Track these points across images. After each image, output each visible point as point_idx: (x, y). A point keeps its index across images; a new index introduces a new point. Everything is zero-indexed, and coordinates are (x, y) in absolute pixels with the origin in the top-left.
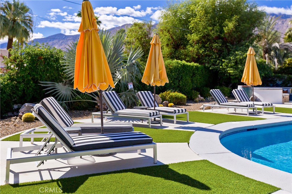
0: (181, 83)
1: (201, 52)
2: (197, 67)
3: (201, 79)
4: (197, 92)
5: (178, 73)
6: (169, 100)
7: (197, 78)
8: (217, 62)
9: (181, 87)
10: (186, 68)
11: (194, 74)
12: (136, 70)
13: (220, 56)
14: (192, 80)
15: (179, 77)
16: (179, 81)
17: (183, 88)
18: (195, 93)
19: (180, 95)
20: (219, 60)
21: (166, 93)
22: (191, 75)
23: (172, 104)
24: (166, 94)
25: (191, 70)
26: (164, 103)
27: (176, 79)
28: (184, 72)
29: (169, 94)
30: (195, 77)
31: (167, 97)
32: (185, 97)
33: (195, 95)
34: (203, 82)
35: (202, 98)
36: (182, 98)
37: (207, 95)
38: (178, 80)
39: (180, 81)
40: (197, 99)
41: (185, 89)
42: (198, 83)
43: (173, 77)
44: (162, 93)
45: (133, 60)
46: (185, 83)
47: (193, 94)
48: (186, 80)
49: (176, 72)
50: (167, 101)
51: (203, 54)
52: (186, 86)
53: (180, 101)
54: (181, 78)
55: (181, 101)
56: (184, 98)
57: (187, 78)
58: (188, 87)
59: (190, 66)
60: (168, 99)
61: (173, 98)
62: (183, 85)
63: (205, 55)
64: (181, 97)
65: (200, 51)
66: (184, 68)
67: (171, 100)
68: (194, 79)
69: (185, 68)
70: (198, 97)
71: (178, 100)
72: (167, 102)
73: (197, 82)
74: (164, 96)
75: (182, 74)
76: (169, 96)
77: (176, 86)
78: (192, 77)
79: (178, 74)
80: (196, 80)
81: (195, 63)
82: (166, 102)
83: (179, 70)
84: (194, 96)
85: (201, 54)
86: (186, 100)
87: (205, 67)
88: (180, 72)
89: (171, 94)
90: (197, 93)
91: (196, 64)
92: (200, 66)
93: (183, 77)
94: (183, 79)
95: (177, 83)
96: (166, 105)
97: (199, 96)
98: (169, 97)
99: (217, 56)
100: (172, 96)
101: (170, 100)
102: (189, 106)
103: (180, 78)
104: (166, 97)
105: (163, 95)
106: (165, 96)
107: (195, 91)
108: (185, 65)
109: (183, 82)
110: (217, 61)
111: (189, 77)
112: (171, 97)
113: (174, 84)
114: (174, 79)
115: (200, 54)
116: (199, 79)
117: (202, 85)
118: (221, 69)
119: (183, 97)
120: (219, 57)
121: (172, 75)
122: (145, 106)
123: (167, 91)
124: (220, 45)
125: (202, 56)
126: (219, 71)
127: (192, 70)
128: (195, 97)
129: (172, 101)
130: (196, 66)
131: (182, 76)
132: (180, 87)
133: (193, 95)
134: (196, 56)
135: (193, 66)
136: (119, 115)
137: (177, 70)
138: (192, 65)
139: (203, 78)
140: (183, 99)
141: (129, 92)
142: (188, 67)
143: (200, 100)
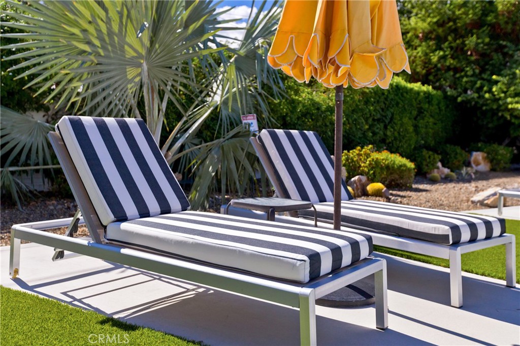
0: (391, 131)
1: (435, 59)
2: (428, 95)
3: (435, 124)
4: (436, 156)
5: (383, 106)
6: (368, 173)
7: (428, 122)
8: (476, 83)
9: (390, 143)
10: (402, 94)
11: (420, 111)
12: (265, 71)
13: (483, 70)
14: (416, 127)
15: (385, 117)
16: (386, 127)
17: (394, 144)
18: (429, 157)
19: (399, 160)
20: (483, 79)
21: (360, 151)
22: (415, 113)
23: (379, 185)
24: (359, 155)
25: (414, 100)
26: (355, 181)
27: (379, 120)
28: (397, 104)
29: (368, 156)
30: (423, 119)
31: (362, 165)
32: (411, 165)
33: (429, 162)
34: (440, 133)
35: (446, 171)
36: (402, 168)
37: (454, 164)
38: (382, 125)
39: (389, 127)
40: (436, 174)
41: (398, 147)
42: (430, 135)
43: (370, 115)
44: (349, 152)
45: (257, 37)
46: (399, 133)
47: (425, 160)
48: (402, 125)
49: (378, 102)
50: (362, 175)
51: (439, 65)
52: (400, 141)
53: (397, 176)
54: (392, 119)
55: (402, 178)
56: (409, 170)
57: (405, 120)
58: (406, 142)
59: (412, 89)
60: (366, 169)
61: (382, 168)
62: (395, 139)
63: (446, 68)
64: (401, 166)
65: (432, 58)
66: (397, 95)
67: (374, 173)
68: (421, 123)
69: (400, 95)
70: (438, 168)
71: (391, 173)
72: (364, 179)
73: (427, 133)
74: (353, 161)
75: (393, 108)
76: (368, 162)
77: (377, 138)
78: (415, 119)
79: (383, 110)
80: (426, 127)
81: (423, 84)
82: (360, 180)
83: (386, 99)
84: (427, 165)
85: (436, 66)
86: (413, 174)
87: (446, 97)
88: (387, 103)
89: (376, 156)
90: (434, 159)
91: (425, 88)
92: (434, 92)
93: (395, 116)
94: (394, 123)
95: (381, 133)
96: (359, 187)
97: (439, 164)
98: (370, 164)
99: (477, 71)
100: (377, 162)
101: (372, 172)
102: (424, 193)
103: (389, 120)
104: (358, 163)
105: (352, 159)
106: (357, 160)
107: (431, 153)
108: (401, 86)
109: (395, 130)
110: (477, 81)
111: (410, 119)
112: (376, 164)
113: (374, 134)
114: (374, 120)
115: (433, 66)
116: (431, 126)
117: (437, 140)
118: (487, 100)
119: (405, 165)
120: (481, 73)
121: (369, 110)
122: (286, 195)
123: (362, 148)
124: (487, 40)
125: (439, 70)
126: (483, 105)
127: (418, 101)
128: (431, 167)
129: (378, 176)
130: (425, 93)
131: (393, 114)
132: (388, 141)
133: (424, 163)
134: (423, 69)
135: (418, 93)
136: (125, 251)
137: (382, 99)
138: (416, 89)
139: (442, 122)
140: (405, 171)
141: (234, 140)
142: (407, 93)
143: (443, 176)
